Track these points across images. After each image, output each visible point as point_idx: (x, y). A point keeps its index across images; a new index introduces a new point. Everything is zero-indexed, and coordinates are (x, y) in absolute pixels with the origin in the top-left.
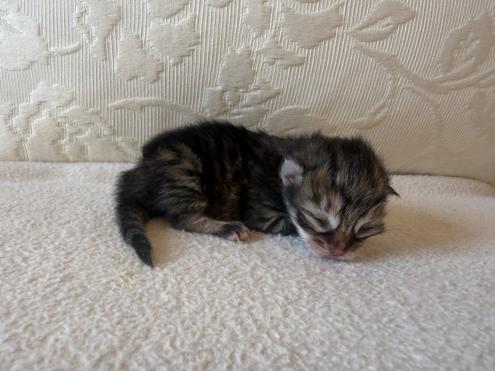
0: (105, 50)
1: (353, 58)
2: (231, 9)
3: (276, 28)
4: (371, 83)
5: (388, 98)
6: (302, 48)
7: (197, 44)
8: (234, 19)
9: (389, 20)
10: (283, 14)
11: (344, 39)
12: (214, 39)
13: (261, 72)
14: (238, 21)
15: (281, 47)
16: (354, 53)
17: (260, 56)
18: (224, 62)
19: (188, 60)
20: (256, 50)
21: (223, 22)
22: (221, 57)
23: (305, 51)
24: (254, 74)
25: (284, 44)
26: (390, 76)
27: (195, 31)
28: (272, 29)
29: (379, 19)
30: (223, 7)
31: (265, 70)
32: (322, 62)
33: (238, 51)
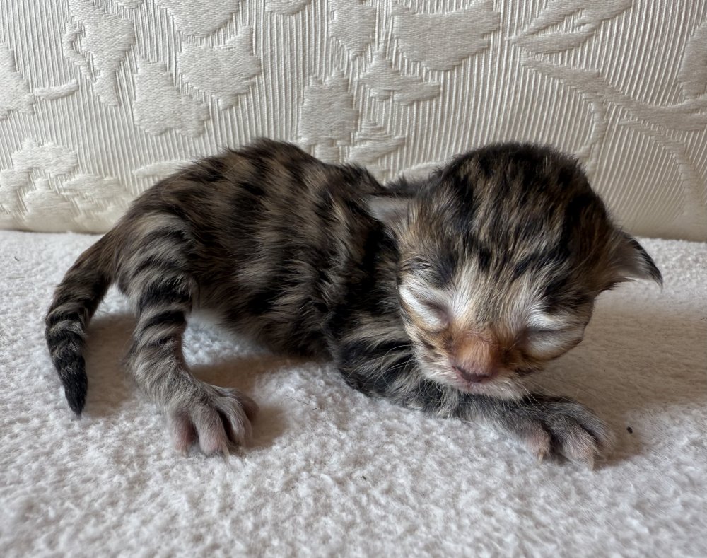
0: (117, 91)
1: (524, 81)
2: (309, 15)
3: (386, 42)
4: (559, 120)
5: (594, 144)
6: (433, 71)
7: (259, 74)
8: (315, 31)
9: (584, 15)
10: (396, 18)
11: (506, 51)
12: (285, 65)
13: (369, 113)
14: (322, 34)
15: (398, 71)
16: (525, 73)
17: (365, 89)
18: (306, 100)
19: (248, 99)
20: (356, 78)
21: (297, 37)
22: (299, 93)
23: (439, 75)
24: (358, 116)
25: (402, 66)
26: (593, 107)
27: (252, 54)
28: (379, 44)
29: (565, 15)
30: (295, 13)
31: (374, 108)
32: (470, 91)
33: (328, 82)
